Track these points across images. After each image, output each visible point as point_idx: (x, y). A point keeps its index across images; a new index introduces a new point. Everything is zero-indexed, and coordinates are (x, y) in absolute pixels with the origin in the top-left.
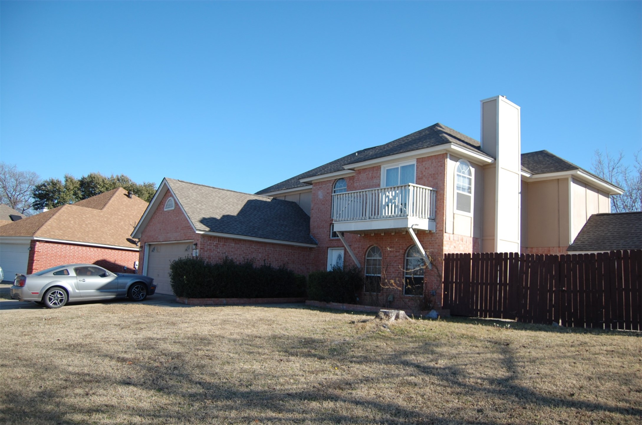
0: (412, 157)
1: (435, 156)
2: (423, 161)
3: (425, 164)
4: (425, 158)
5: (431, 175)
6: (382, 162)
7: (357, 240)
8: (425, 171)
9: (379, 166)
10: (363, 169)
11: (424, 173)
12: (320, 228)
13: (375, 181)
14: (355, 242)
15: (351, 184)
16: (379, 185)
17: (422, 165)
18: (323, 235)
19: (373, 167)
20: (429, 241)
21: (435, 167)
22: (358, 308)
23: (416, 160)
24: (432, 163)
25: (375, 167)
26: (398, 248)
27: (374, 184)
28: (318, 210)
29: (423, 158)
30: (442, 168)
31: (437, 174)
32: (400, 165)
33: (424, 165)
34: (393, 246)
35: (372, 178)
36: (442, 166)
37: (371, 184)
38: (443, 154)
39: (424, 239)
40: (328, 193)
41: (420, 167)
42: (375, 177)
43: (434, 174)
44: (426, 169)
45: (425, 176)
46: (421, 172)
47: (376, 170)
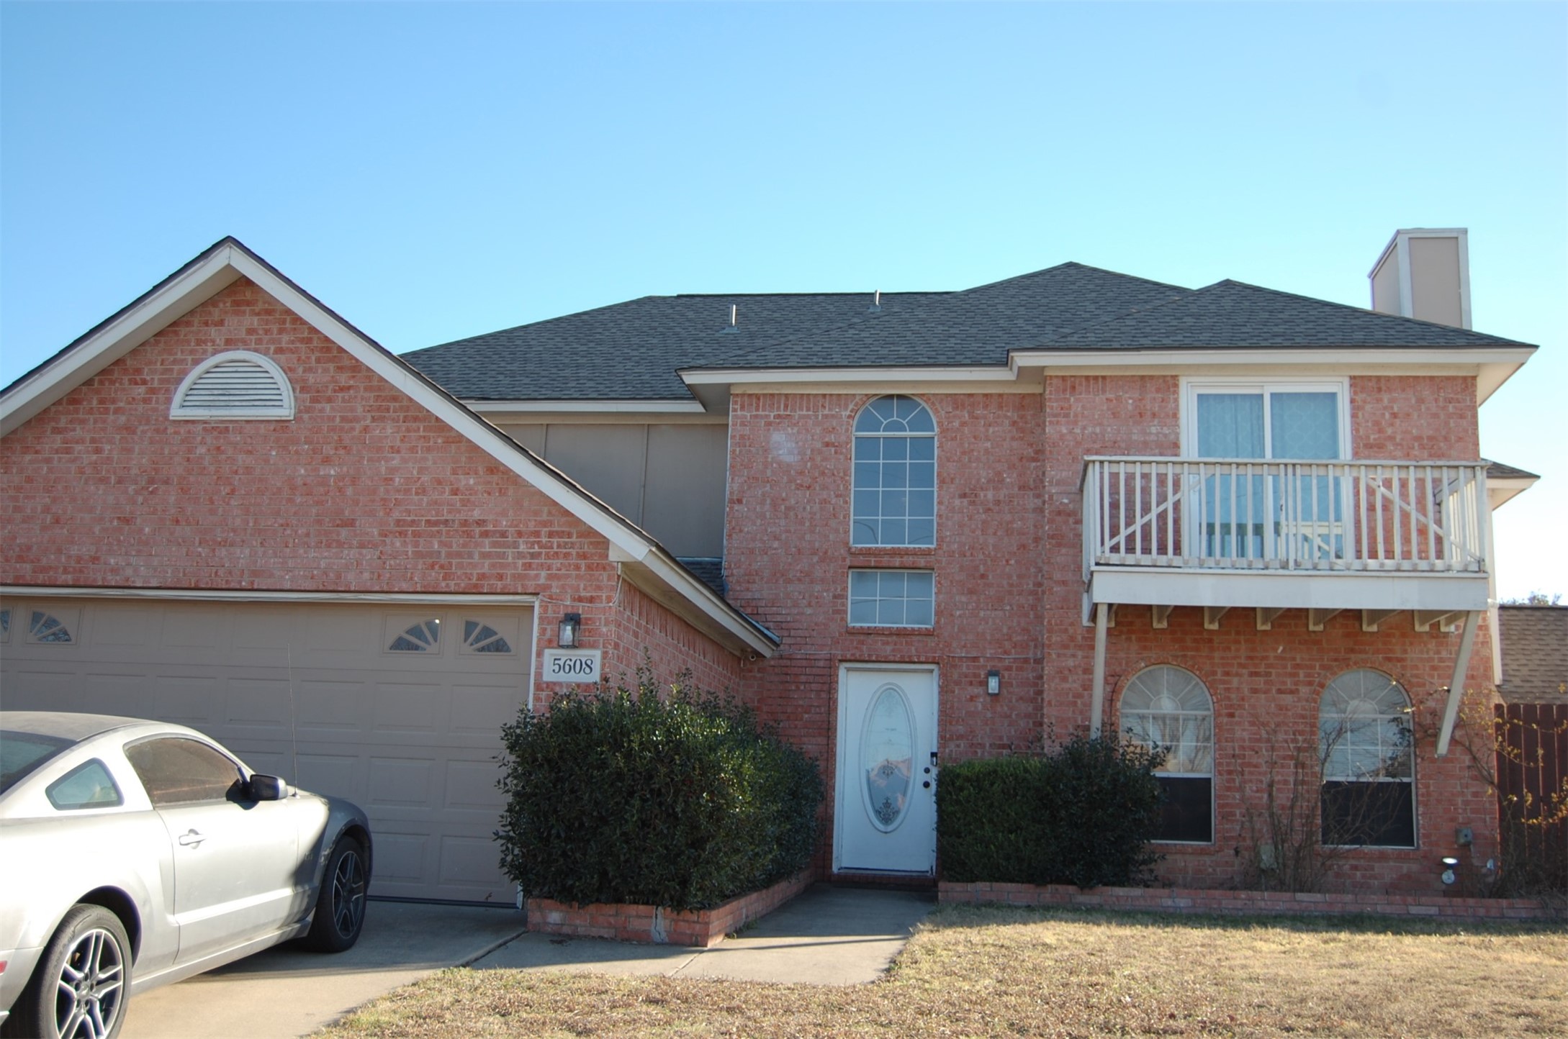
0: (1333, 367)
1: (1432, 378)
2: (1380, 390)
3: (1392, 400)
4: (1388, 378)
5: (1419, 438)
6: (1189, 366)
7: (1072, 639)
8: (1392, 425)
9: (1175, 377)
10: (1087, 378)
11: (1389, 431)
12: (789, 581)
13: (1153, 430)
14: (1066, 647)
15: (963, 424)
16: (1176, 446)
17: (1379, 400)
18: (809, 611)
19: (1143, 377)
20: (1431, 659)
21: (1435, 416)
22: (1262, 904)
23: (1346, 382)
24: (1421, 401)
25: (1151, 377)
26: (1289, 681)
27: (1153, 438)
28: (775, 506)
29: (1379, 378)
30: (1464, 423)
31: (1446, 439)
32: (1268, 388)
33: (1386, 401)
34: (1262, 669)
35: (1141, 415)
36: (1462, 417)
37: (1135, 437)
38: (1465, 378)
39: (1405, 651)
40: (827, 445)
41: (1368, 407)
42: (1154, 415)
43: (1430, 438)
44: (1395, 415)
45: (1392, 438)
46: (1377, 423)
47: (1158, 390)
